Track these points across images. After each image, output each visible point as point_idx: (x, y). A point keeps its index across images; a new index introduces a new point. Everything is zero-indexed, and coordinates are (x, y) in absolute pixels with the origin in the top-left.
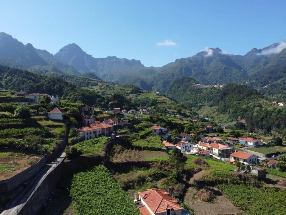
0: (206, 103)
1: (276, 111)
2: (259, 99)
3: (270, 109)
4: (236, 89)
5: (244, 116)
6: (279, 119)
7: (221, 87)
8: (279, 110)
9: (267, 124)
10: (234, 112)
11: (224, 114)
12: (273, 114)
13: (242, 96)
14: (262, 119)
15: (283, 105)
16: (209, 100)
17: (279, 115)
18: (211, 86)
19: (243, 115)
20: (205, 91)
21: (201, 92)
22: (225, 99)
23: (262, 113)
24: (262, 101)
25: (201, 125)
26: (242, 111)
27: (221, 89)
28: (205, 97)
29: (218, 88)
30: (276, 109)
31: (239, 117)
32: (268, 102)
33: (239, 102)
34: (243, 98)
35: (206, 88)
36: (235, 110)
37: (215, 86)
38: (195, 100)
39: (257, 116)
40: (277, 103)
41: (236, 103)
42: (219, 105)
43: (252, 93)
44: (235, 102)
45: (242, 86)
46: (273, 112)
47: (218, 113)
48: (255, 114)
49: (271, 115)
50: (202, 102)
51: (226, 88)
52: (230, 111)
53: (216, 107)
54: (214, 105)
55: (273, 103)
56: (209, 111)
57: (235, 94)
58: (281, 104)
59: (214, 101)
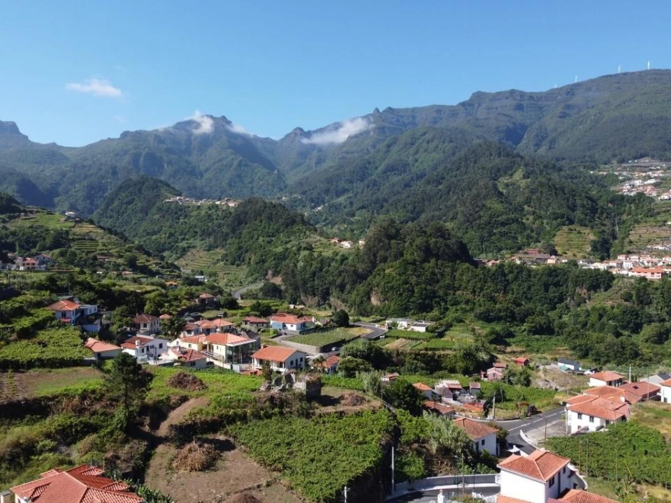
0: (198, 242)
1: (338, 257)
2: (308, 233)
3: (328, 253)
4: (264, 210)
5: (279, 268)
6: (343, 274)
7: (232, 204)
8: (343, 256)
9: (322, 286)
10: (260, 262)
11: (238, 265)
12: (333, 264)
13: (275, 227)
14: (314, 274)
15: (349, 246)
16: (206, 233)
17: (343, 266)
18: (210, 203)
19: (277, 268)
20: (195, 213)
21: (186, 216)
22: (240, 233)
23: (314, 262)
24: (314, 238)
25: (185, 294)
26: (274, 259)
27: (232, 211)
28: (196, 227)
29: (225, 208)
30: (337, 255)
31: (270, 272)
32: (324, 240)
33: (268, 239)
34: (278, 231)
35: (199, 207)
36: (262, 256)
37: (218, 203)
38: (171, 235)
39: (304, 268)
40: (340, 241)
41: (263, 241)
42: (228, 246)
43: (294, 222)
44: (261, 239)
45: (274, 206)
46: (333, 259)
47: (225, 264)
48: (301, 264)
49: (329, 266)
50: (187, 240)
51: (241, 209)
52: (250, 259)
53: (221, 251)
54: (217, 247)
55: (333, 241)
56: (204, 259)
57: (261, 221)
58: (346, 244)
59: (215, 238)
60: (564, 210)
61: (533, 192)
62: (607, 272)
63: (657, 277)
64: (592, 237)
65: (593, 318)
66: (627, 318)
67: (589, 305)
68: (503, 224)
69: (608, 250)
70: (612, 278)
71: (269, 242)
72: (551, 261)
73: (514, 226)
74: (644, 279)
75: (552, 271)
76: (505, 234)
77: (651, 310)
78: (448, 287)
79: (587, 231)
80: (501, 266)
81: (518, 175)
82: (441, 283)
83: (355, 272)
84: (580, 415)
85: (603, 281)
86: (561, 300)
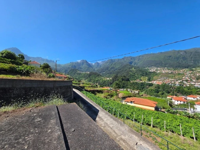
0: (83, 79)
2: (101, 77)
3: (105, 80)
4: (94, 74)
7: (88, 73)
9: (105, 85)
11: (90, 82)
14: (103, 83)
16: (84, 77)
17: (108, 82)
18: (85, 72)
19: (97, 82)
21: (81, 75)
22: (90, 77)
23: (103, 81)
31: (95, 83)
32: (104, 78)
34: (96, 77)
35: (83, 73)
36: (94, 81)
43: (99, 75)
45: (96, 73)
48: (101, 82)
49: (106, 82)
50: (81, 78)
51: (90, 73)
52: (92, 81)
53: (87, 80)
55: (106, 78)
58: (108, 79)
59: (86, 78)
60: (142, 74)
61: (137, 71)
62: (152, 83)
63: (161, 84)
64: (147, 78)
65: (150, 91)
66: (156, 91)
67: (149, 89)
68: (132, 76)
69: (150, 80)
70: (153, 84)
72: (141, 82)
73: (134, 76)
74: (158, 84)
75: (142, 83)
76: (133, 77)
77: (160, 89)
78: (126, 85)
79: (146, 77)
80: (133, 82)
81: (133, 69)
82: (125, 84)
83: (111, 83)
84: (178, 101)
85: (151, 85)
86: (144, 88)
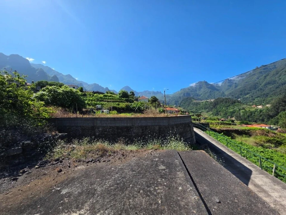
0: (204, 110)
1: (258, 111)
2: (241, 105)
3: (253, 110)
4: (223, 100)
5: (232, 116)
6: (262, 116)
7: (212, 100)
8: (260, 110)
9: (253, 120)
10: (225, 114)
11: (217, 116)
14: (248, 116)
15: (261, 107)
16: (206, 108)
17: (262, 113)
18: (205, 101)
19: (232, 115)
20: (202, 104)
21: (199, 105)
22: (217, 107)
23: (247, 113)
24: (245, 106)
26: (230, 113)
27: (213, 102)
28: (203, 107)
29: (210, 101)
30: (257, 110)
31: (229, 117)
32: (248, 106)
34: (229, 105)
35: (202, 102)
37: (208, 100)
38: (196, 109)
39: (244, 115)
40: (256, 106)
42: (213, 111)
43: (235, 102)
44: (224, 108)
45: (227, 99)
46: (256, 112)
47: (213, 115)
48: (242, 114)
49: (255, 114)
50: (201, 110)
51: (216, 101)
52: (221, 114)
54: (210, 111)
55: (253, 106)
56: (206, 115)
57: (223, 103)
59: (209, 109)
71: (227, 109)
83: (269, 115)
